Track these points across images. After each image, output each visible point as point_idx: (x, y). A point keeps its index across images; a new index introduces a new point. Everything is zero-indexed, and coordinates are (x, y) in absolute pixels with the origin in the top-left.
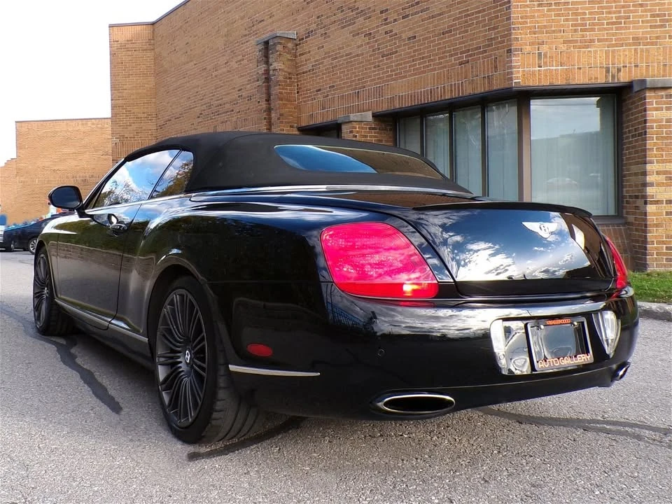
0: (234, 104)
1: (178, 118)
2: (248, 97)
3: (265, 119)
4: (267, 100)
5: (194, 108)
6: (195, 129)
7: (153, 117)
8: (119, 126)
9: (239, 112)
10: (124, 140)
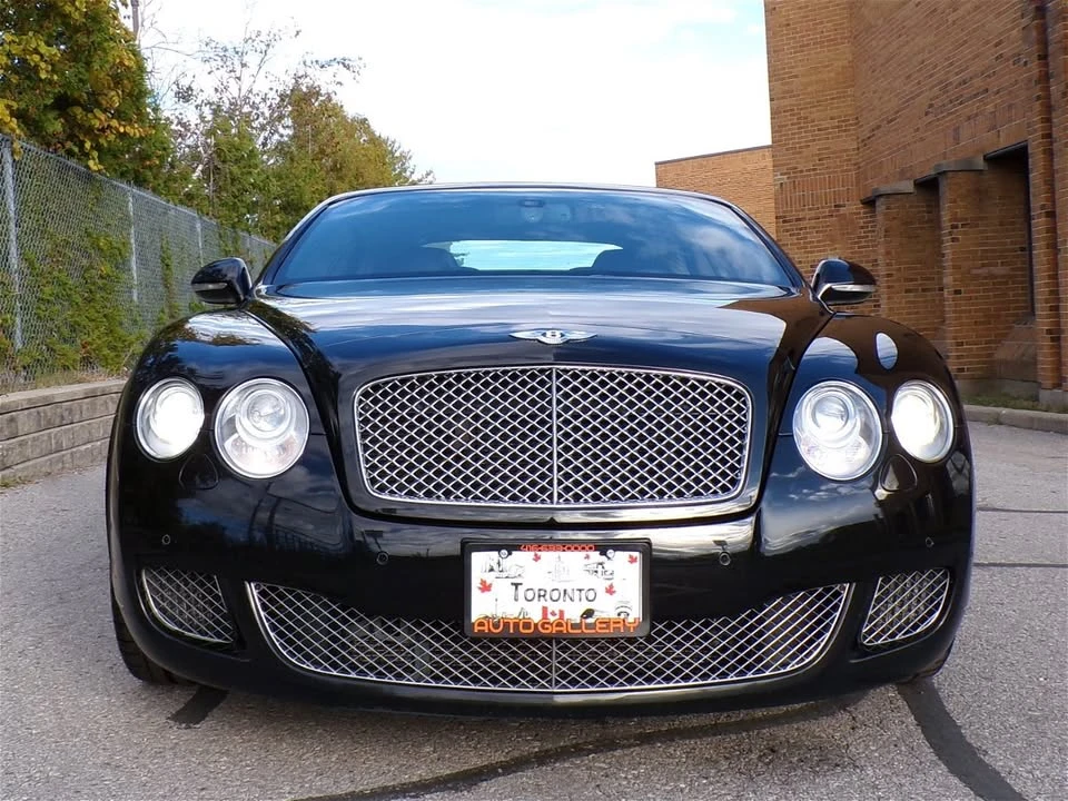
0: (989, 76)
1: (892, 121)
2: (1014, 55)
3: (1038, 98)
4: (1040, 58)
5: (918, 95)
6: (922, 139)
7: (851, 125)
8: (787, 150)
9: (998, 92)
10: (796, 177)
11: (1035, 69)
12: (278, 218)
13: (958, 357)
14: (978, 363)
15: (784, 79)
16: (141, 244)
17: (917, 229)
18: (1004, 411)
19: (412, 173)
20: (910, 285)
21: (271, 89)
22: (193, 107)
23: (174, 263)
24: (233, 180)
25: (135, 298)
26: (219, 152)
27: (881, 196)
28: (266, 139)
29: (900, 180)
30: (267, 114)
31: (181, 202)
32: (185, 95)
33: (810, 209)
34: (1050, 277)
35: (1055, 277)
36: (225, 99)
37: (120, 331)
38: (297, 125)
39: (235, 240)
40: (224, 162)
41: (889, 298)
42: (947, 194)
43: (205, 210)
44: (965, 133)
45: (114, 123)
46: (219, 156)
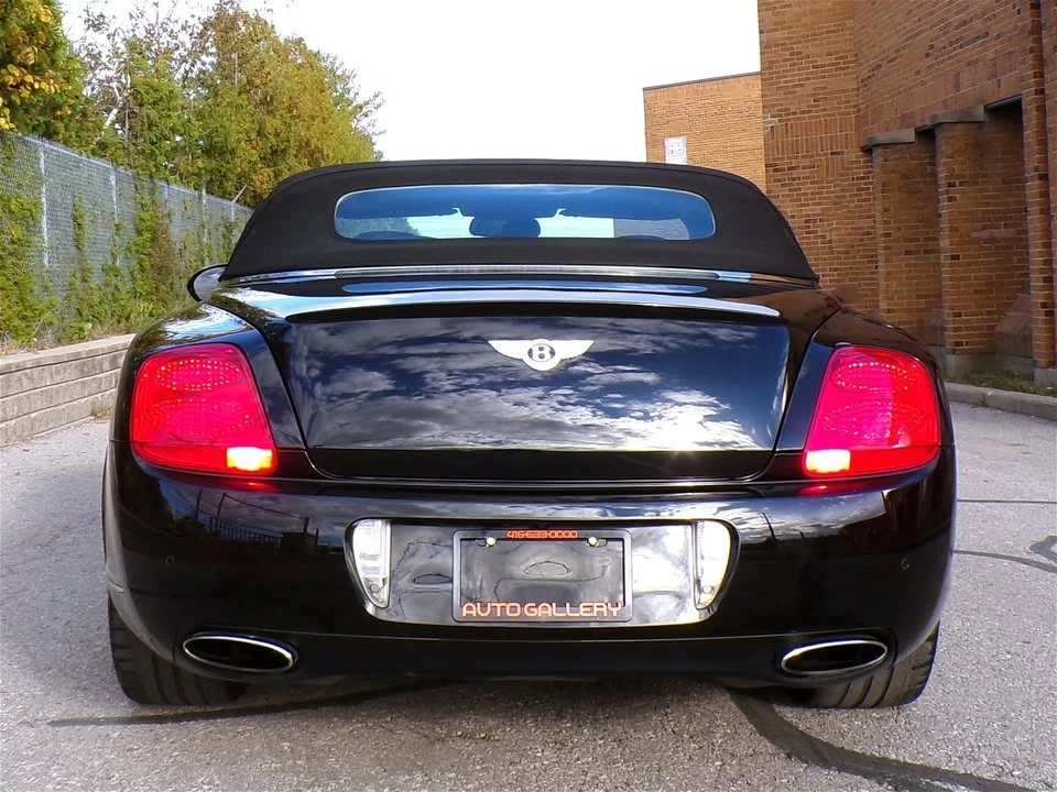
0: (989, 19)
1: (892, 60)
3: (1031, 50)
4: (1033, 7)
5: (918, 34)
6: (923, 83)
7: (849, 62)
8: (778, 89)
9: (998, 37)
10: (789, 120)
11: (1027, 18)
12: (200, 163)
13: (956, 329)
14: (979, 336)
15: (775, 8)
16: (52, 203)
17: (918, 183)
18: (990, 392)
19: (357, 94)
20: (911, 246)
21: (193, 16)
22: (104, 37)
23: (86, 221)
24: (150, 126)
25: (46, 261)
26: (135, 94)
27: (877, 145)
28: (186, 72)
29: (902, 127)
30: (189, 45)
31: (94, 153)
32: (96, 24)
33: (804, 157)
34: (1044, 245)
35: (1048, 245)
36: (140, 25)
37: (31, 300)
38: (221, 53)
39: (152, 192)
40: (141, 105)
41: (887, 261)
42: (944, 148)
43: (120, 160)
44: (965, 78)
45: (29, 78)
46: (135, 98)
